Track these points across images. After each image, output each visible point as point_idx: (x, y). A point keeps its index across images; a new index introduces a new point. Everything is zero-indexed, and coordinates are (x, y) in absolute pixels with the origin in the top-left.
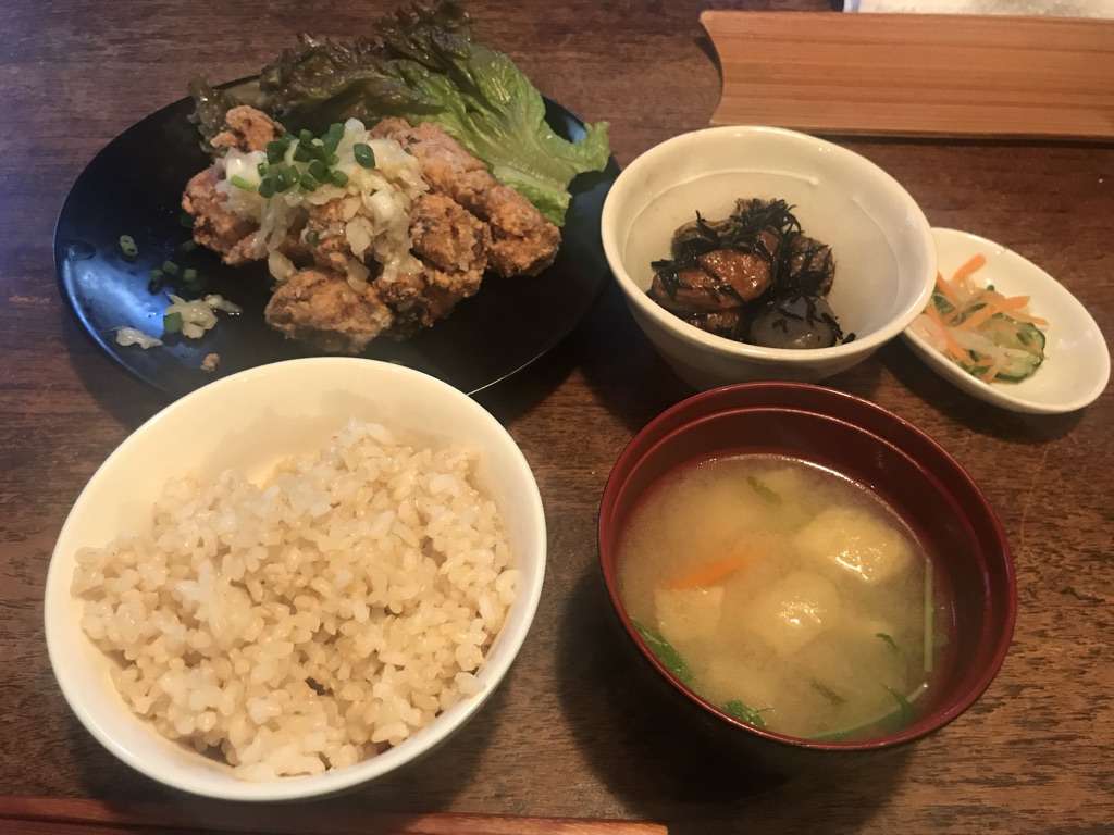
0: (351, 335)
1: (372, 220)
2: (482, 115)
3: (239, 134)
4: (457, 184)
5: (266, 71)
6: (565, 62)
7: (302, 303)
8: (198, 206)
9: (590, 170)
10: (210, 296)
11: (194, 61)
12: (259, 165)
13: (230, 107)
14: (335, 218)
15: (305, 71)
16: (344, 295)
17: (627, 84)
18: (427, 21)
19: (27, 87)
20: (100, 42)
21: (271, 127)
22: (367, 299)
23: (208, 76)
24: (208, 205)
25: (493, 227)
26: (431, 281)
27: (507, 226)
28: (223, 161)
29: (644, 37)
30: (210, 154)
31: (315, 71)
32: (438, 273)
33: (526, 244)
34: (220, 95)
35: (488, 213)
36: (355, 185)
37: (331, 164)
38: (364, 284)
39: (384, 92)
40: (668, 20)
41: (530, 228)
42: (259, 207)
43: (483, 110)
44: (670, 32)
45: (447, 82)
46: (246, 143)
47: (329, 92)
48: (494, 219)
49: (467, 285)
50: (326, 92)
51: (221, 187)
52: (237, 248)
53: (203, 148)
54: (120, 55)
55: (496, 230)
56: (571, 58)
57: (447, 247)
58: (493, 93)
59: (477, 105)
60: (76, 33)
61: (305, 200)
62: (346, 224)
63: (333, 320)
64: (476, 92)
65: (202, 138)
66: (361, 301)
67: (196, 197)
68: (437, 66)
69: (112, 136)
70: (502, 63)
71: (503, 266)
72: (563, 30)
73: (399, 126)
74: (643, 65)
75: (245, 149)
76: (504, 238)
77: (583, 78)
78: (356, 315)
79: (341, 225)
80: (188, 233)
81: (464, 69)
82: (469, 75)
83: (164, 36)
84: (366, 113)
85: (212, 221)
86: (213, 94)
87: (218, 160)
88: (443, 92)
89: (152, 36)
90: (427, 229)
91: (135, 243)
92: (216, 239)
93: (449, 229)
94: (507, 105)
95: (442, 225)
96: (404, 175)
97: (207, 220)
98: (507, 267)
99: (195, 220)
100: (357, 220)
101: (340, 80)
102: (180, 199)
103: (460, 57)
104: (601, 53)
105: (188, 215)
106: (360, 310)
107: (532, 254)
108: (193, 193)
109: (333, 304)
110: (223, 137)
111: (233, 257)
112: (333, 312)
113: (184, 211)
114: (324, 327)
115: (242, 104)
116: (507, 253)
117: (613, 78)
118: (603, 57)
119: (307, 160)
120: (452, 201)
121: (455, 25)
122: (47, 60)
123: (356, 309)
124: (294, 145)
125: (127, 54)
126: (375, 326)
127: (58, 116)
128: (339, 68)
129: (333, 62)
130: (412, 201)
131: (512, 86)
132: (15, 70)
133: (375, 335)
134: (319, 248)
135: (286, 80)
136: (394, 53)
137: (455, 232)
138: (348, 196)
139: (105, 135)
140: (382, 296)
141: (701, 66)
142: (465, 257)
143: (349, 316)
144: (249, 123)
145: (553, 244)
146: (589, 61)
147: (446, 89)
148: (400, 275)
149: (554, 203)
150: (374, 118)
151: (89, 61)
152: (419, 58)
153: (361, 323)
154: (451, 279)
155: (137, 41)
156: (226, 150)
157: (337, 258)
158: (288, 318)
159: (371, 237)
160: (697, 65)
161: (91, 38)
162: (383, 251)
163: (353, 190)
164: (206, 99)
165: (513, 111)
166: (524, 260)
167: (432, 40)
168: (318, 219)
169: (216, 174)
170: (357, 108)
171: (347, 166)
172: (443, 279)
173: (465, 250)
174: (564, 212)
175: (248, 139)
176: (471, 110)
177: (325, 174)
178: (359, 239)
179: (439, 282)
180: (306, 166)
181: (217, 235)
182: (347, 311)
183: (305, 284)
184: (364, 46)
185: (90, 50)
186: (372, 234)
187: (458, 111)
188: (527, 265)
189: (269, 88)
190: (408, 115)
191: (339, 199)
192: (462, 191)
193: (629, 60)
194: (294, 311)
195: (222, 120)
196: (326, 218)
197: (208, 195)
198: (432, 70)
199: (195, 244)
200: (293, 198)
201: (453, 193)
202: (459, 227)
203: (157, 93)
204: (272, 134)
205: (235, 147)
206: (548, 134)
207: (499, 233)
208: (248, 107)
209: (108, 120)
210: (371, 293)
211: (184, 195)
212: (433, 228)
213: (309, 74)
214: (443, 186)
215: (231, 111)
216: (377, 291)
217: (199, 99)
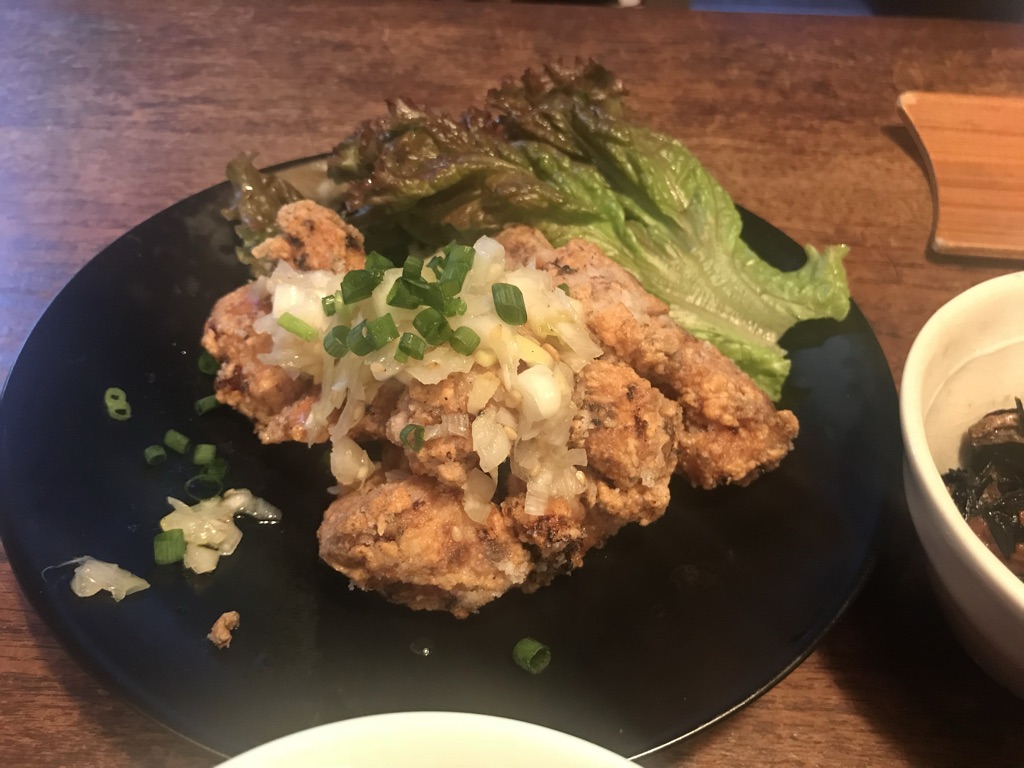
0: (460, 593)
1: (516, 412)
2: (646, 225)
3: (295, 241)
4: (645, 345)
5: (338, 151)
6: (717, 150)
7: (386, 545)
8: (225, 347)
9: (820, 316)
10: (231, 491)
11: (240, 132)
12: (324, 300)
13: (284, 201)
14: (453, 405)
15: (395, 153)
16: (456, 529)
17: (805, 184)
18: (564, 89)
19: (27, 157)
20: (125, 103)
21: (342, 233)
22: (492, 536)
23: (255, 154)
24: (241, 346)
25: (686, 407)
26: (592, 500)
27: (713, 411)
28: (270, 283)
29: (816, 123)
30: (250, 265)
31: (409, 153)
32: (604, 488)
33: (743, 440)
34: (271, 181)
35: (678, 385)
36: (489, 350)
37: (452, 314)
38: (489, 508)
39: (513, 190)
40: (843, 104)
41: (751, 415)
42: (321, 363)
43: (647, 219)
44: (847, 118)
45: (597, 175)
46: (304, 256)
47: (433, 186)
48: (690, 398)
49: (648, 509)
50: (427, 186)
51: (263, 325)
52: (281, 420)
53: (241, 256)
54: (150, 123)
55: (690, 414)
56: (725, 147)
57: (627, 453)
58: (666, 196)
59: (637, 211)
60: (98, 93)
61: (402, 372)
62: (472, 418)
63: (433, 570)
64: (640, 193)
65: (240, 243)
66: (481, 540)
67: (223, 333)
68: (580, 153)
69: (123, 226)
70: (677, 152)
71: (702, 472)
72: (710, 110)
73: (533, 242)
74: (821, 159)
75: (302, 265)
76: (704, 427)
77: (745, 173)
78: (472, 563)
79: (463, 419)
80: (209, 384)
81: (623, 159)
82: (629, 167)
83: (206, 100)
84: (481, 217)
85: (244, 371)
86: (260, 181)
87: (261, 278)
88: (591, 190)
89: (192, 100)
90: (597, 422)
91: (128, 400)
92: (248, 400)
93: (631, 423)
94: (685, 212)
95: (622, 416)
96: (567, 332)
97: (238, 368)
98: (708, 475)
99: (219, 368)
100: (492, 412)
101: (448, 168)
102: (201, 333)
103: (616, 141)
104: (762, 141)
105: (211, 357)
106: (477, 555)
107: (752, 457)
108: (219, 327)
109: (436, 545)
110: (273, 244)
111: (273, 433)
112: (435, 558)
113: (203, 350)
114: (416, 580)
115: (301, 197)
116: (711, 453)
117: (784, 174)
118: (767, 146)
119: (414, 306)
120: (633, 372)
121: (602, 96)
122: (56, 124)
123: (473, 551)
124: (392, 277)
125: (157, 122)
126: (501, 581)
127: (60, 196)
128: (447, 152)
129: (437, 142)
130: (576, 375)
131: (692, 185)
132: (15, 134)
133: (499, 595)
134: (422, 454)
135: (368, 166)
136: (515, 132)
137: (641, 427)
138: (478, 368)
139: (117, 224)
140: (516, 530)
141: (897, 164)
142: (651, 465)
143: (461, 564)
144: (312, 227)
145: (786, 442)
146: (749, 150)
147: (596, 186)
148: (552, 500)
149: (767, 367)
150: (493, 226)
151: (109, 128)
152: (552, 139)
153: (478, 574)
154: (624, 498)
155: (173, 105)
156: (275, 263)
157: (451, 472)
158: (360, 562)
159: (513, 442)
160: (892, 162)
161: (115, 100)
162: (529, 463)
163: (485, 359)
164: (249, 188)
165: (693, 221)
166: (738, 467)
167: (575, 116)
168: (424, 404)
169: (255, 298)
170: (469, 209)
171: (478, 319)
172: (612, 498)
173: (653, 454)
174: (782, 380)
175: (308, 250)
176: (630, 217)
177: (439, 332)
178: (492, 444)
179: (606, 505)
180: (412, 315)
181: (250, 395)
182: (458, 556)
183: (392, 509)
184: (474, 120)
185: (113, 114)
186: (514, 435)
187: (613, 219)
188: (743, 475)
189: (339, 174)
190: (544, 224)
191: (461, 374)
192: (649, 357)
193: (801, 151)
194: (370, 554)
195: (271, 218)
196: (437, 403)
197: (242, 334)
198: (574, 158)
199: (217, 402)
200: (383, 367)
201: (635, 360)
202: (646, 417)
203: (189, 170)
204: (344, 243)
205: (286, 260)
206: (749, 259)
207: (696, 418)
208: (311, 203)
209: (124, 204)
210: (499, 523)
211: (207, 325)
212: (608, 422)
213: (401, 157)
214: (618, 347)
215: (285, 207)
216: (509, 522)
217: (239, 187)
